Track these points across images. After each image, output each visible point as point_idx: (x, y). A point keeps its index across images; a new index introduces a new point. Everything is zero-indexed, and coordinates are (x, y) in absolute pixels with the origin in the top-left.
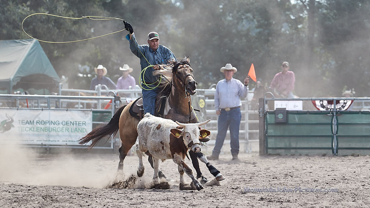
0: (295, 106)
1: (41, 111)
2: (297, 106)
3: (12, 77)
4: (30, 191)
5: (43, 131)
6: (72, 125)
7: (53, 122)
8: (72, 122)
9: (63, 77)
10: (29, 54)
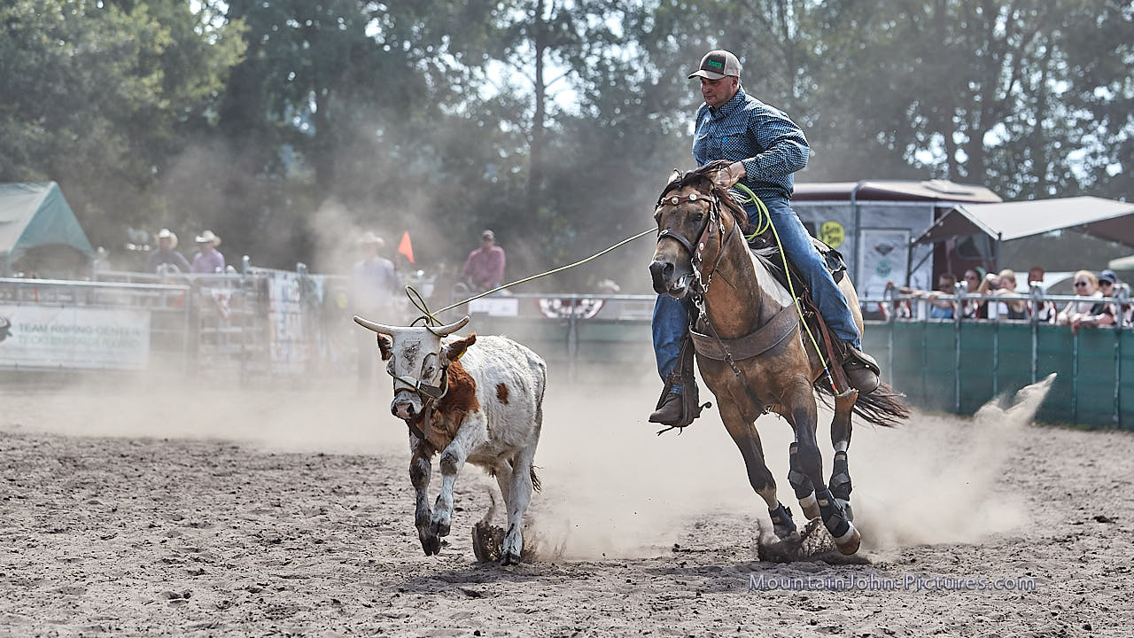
0: (504, 309)
1: (60, 309)
3: (10, 249)
4: (37, 449)
5: (63, 343)
6: (114, 334)
7: (81, 328)
8: (115, 329)
9: (101, 250)
10: (41, 210)
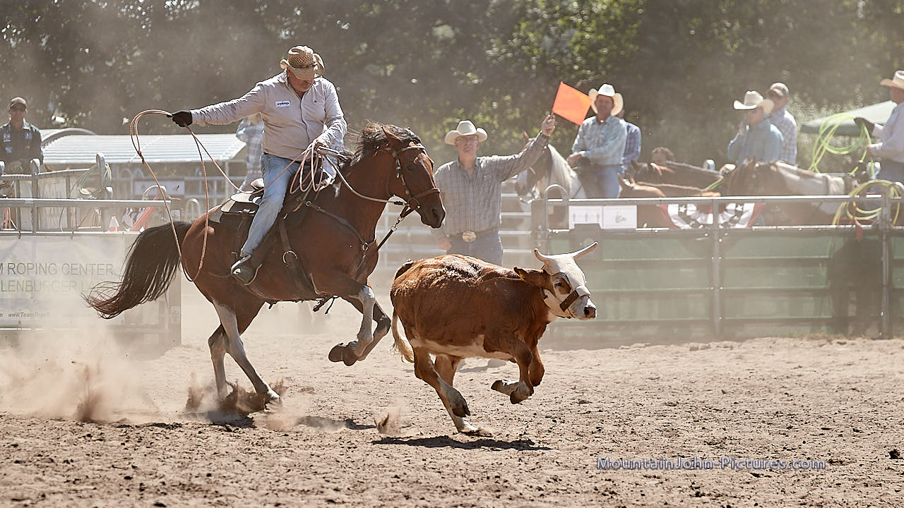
0: (618, 219)
1: (16, 239)
2: (624, 219)
5: (23, 290)
6: (83, 273)
7: (44, 265)
8: (84, 266)
